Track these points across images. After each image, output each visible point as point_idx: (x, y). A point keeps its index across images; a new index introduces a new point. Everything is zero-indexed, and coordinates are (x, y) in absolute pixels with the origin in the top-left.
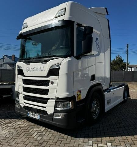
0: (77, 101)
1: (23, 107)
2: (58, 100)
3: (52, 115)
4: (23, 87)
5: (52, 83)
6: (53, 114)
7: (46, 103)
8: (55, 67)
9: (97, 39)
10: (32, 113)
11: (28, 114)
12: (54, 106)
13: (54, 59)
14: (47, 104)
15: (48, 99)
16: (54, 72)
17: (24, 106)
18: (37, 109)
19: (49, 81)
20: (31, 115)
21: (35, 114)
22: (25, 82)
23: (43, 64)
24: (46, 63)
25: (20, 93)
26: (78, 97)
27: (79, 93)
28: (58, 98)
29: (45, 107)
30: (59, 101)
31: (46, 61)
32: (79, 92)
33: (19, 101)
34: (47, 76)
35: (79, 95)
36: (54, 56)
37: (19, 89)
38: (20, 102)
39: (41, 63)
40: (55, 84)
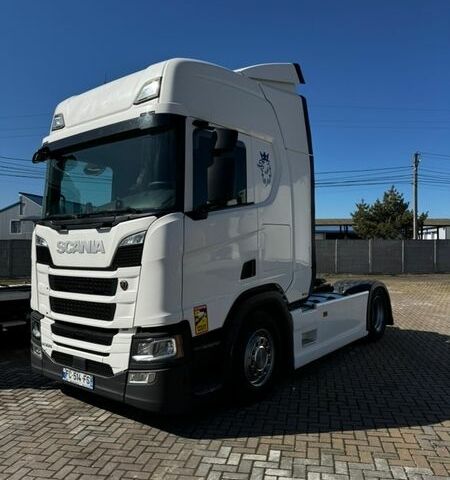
0: (194, 335)
1: (50, 354)
2: (141, 334)
3: (125, 375)
4: (51, 298)
5: (125, 286)
6: (127, 373)
7: (108, 342)
8: (130, 242)
9: (265, 157)
10: (73, 372)
11: (64, 374)
12: (129, 350)
13: (129, 219)
14: (110, 344)
15: (115, 331)
16: (128, 255)
17: (54, 352)
18: (87, 360)
19: (116, 280)
20: (71, 376)
21: (82, 375)
22: (57, 283)
23: (100, 231)
24: (108, 231)
25: (43, 316)
26: (196, 323)
27: (201, 314)
28: (139, 329)
29: (107, 355)
30: (141, 336)
31: (109, 225)
32: (201, 311)
33: (39, 338)
34: (112, 267)
35: (201, 319)
36: (130, 211)
37: (41, 305)
38: (43, 341)
39: (95, 230)
40: (131, 288)
